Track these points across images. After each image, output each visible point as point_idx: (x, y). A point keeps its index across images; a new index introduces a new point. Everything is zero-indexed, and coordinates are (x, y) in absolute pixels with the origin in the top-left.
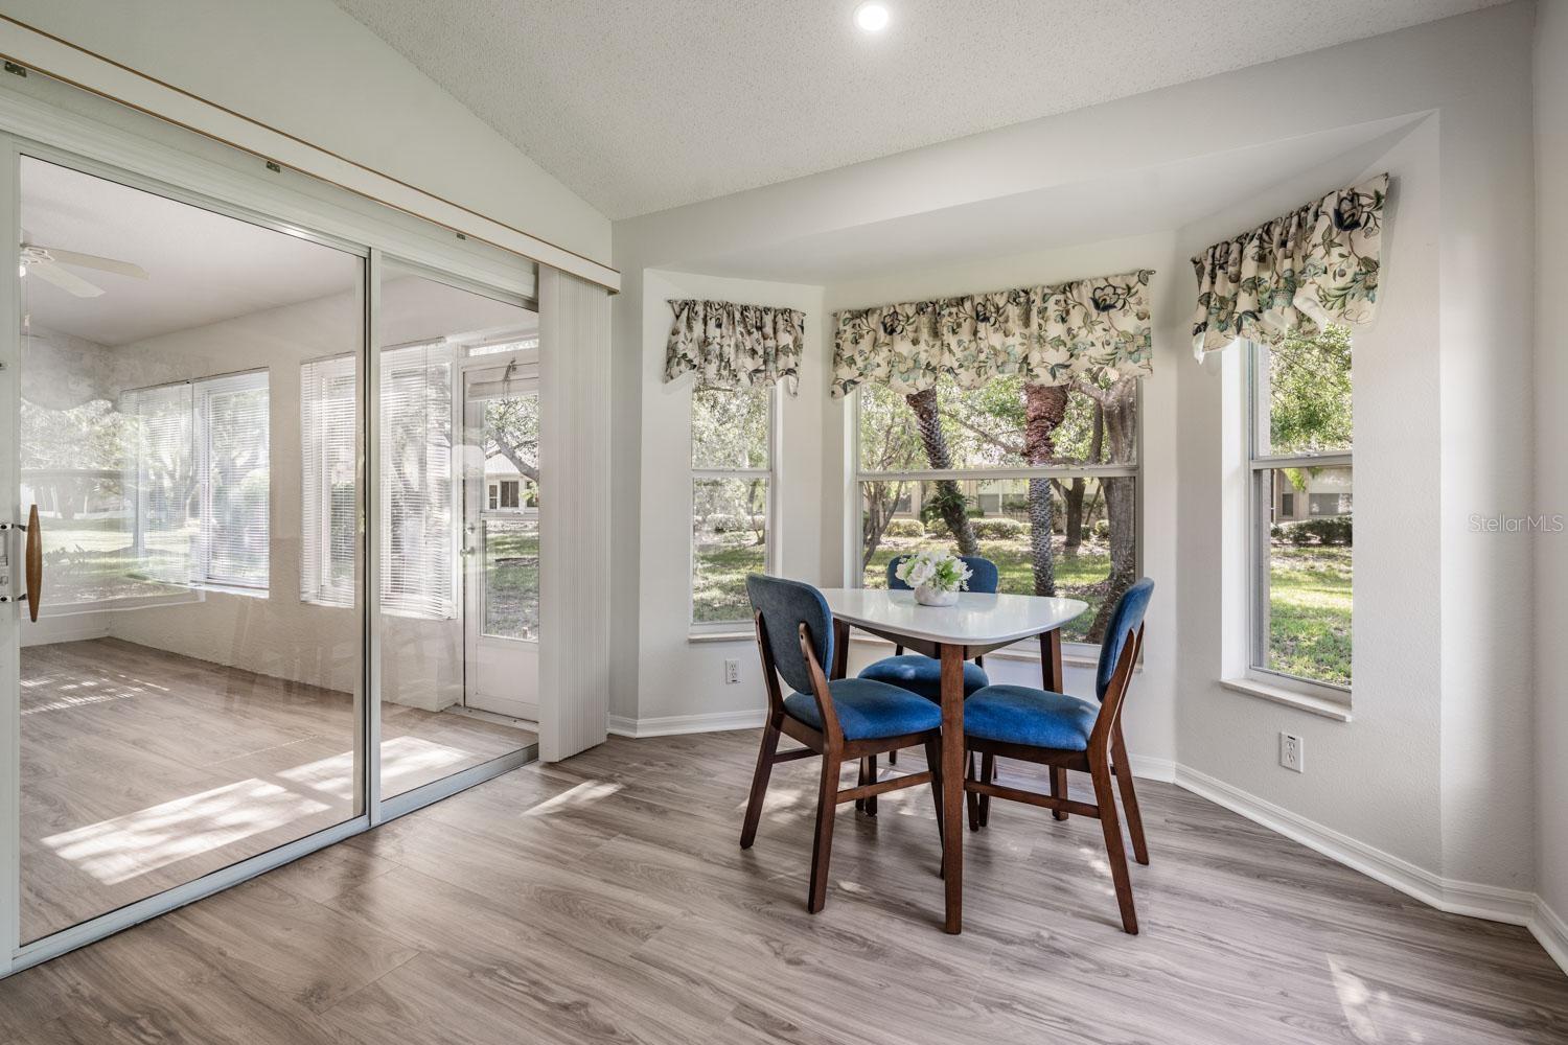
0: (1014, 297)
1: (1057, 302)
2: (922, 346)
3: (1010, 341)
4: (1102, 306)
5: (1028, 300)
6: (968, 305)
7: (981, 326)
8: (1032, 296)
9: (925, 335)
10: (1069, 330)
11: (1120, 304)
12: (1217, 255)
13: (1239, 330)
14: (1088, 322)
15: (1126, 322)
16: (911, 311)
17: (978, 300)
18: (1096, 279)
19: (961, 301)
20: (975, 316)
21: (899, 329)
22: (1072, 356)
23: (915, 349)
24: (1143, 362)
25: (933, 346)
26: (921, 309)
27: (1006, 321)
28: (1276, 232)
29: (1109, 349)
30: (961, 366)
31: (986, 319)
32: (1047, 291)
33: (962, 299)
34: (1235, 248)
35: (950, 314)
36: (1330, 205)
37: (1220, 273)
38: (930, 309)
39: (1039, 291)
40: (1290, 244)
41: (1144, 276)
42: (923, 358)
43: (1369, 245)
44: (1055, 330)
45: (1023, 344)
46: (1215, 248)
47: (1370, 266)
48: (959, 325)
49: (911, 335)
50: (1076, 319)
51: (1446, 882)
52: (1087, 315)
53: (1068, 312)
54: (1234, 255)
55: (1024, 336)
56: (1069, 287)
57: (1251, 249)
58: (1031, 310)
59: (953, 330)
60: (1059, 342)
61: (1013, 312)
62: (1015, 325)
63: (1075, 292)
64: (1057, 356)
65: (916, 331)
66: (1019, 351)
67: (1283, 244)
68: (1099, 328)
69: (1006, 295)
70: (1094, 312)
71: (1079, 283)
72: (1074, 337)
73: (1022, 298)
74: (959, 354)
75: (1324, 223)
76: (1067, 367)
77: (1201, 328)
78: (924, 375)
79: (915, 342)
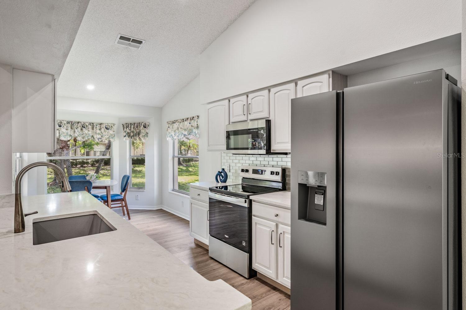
0: (90, 124)
1: (99, 126)
2: (69, 131)
3: (89, 132)
4: (107, 129)
5: (93, 125)
6: (80, 124)
7: (84, 129)
8: (94, 125)
9: (69, 128)
10: (101, 132)
11: (110, 129)
12: (127, 125)
13: (131, 138)
14: (105, 131)
15: (111, 132)
16: (66, 122)
17: (82, 123)
18: (106, 123)
19: (78, 123)
20: (82, 127)
21: (63, 126)
22: (102, 137)
23: (67, 131)
24: (114, 139)
25: (71, 131)
26: (68, 123)
27: (89, 128)
28: (136, 125)
29: (108, 136)
30: (78, 136)
31: (84, 128)
32: (97, 124)
33: (79, 122)
34: (130, 125)
35: (75, 125)
36: (143, 124)
37: (127, 128)
38: (71, 123)
39: (95, 124)
40: (138, 128)
41: (114, 125)
42: (69, 133)
43: (147, 131)
44: (98, 131)
45: (92, 133)
46: (126, 124)
47: (147, 133)
48: (78, 128)
49: (66, 128)
50: (103, 130)
51: (155, 207)
52: (104, 130)
53: (101, 129)
54: (130, 126)
55: (92, 132)
56: (101, 124)
57: (132, 126)
58: (94, 127)
59: (76, 128)
60: (99, 134)
61: (90, 127)
62: (90, 129)
63: (102, 125)
64: (99, 136)
65: (67, 127)
66: (91, 135)
67: (137, 127)
68: (106, 132)
69: (88, 123)
70: (105, 129)
71: (103, 124)
72: (102, 133)
73: (92, 124)
74: (78, 133)
75: (142, 126)
76: (101, 139)
77: (125, 136)
78: (69, 137)
79: (67, 129)
